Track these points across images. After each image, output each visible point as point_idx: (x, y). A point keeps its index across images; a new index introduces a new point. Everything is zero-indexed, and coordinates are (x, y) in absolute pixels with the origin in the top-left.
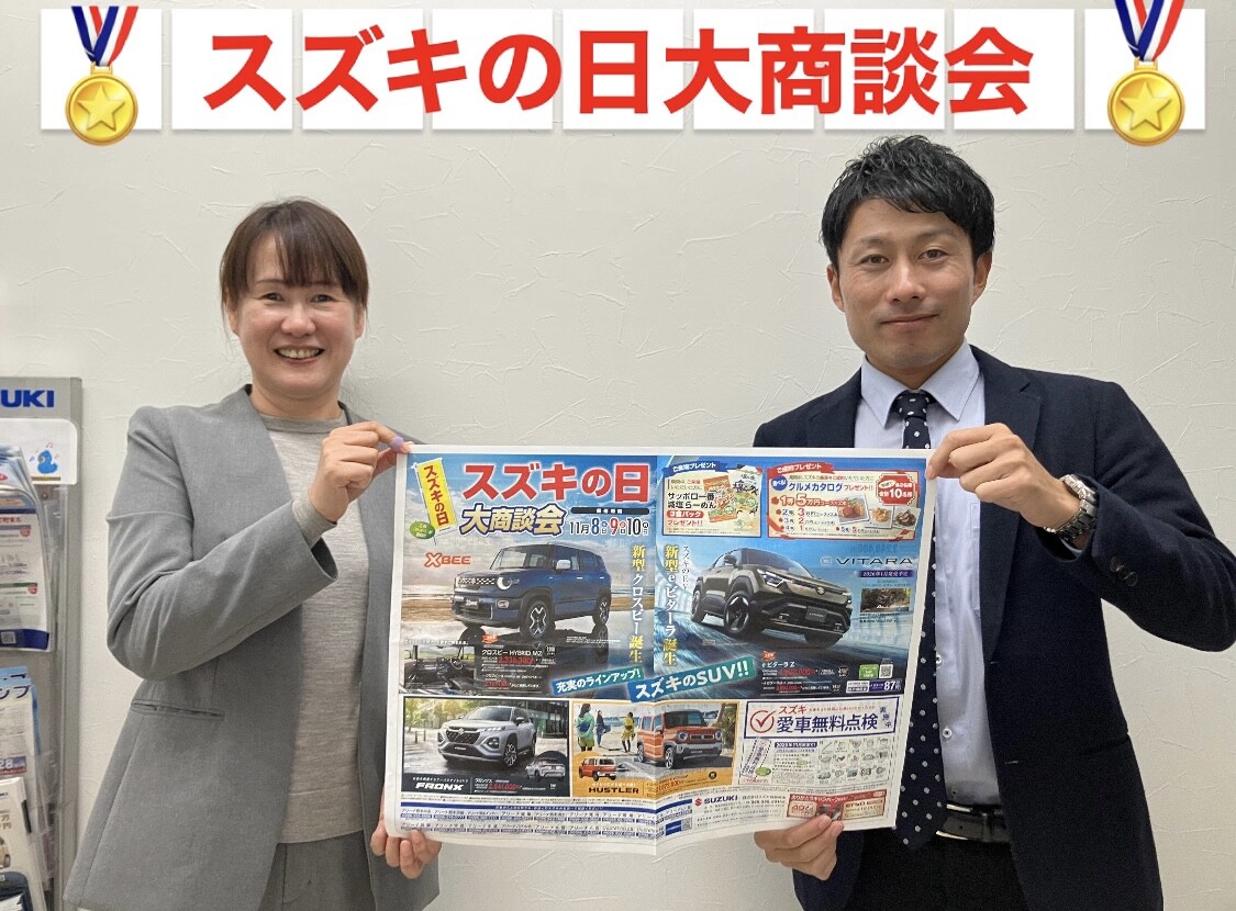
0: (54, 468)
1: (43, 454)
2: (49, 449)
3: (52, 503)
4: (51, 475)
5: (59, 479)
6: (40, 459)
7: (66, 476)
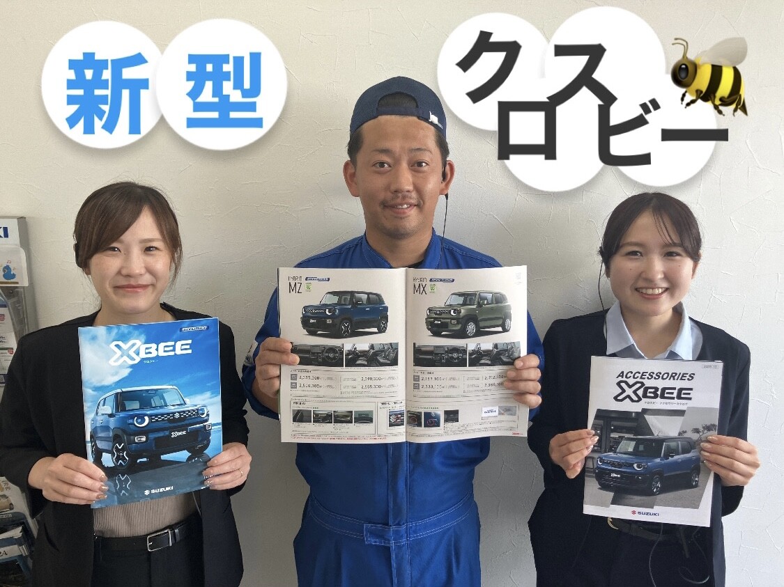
0: (14, 276)
1: (5, 268)
2: (9, 264)
3: (14, 300)
4: (12, 280)
5: (17, 283)
6: (4, 271)
7: (23, 281)
